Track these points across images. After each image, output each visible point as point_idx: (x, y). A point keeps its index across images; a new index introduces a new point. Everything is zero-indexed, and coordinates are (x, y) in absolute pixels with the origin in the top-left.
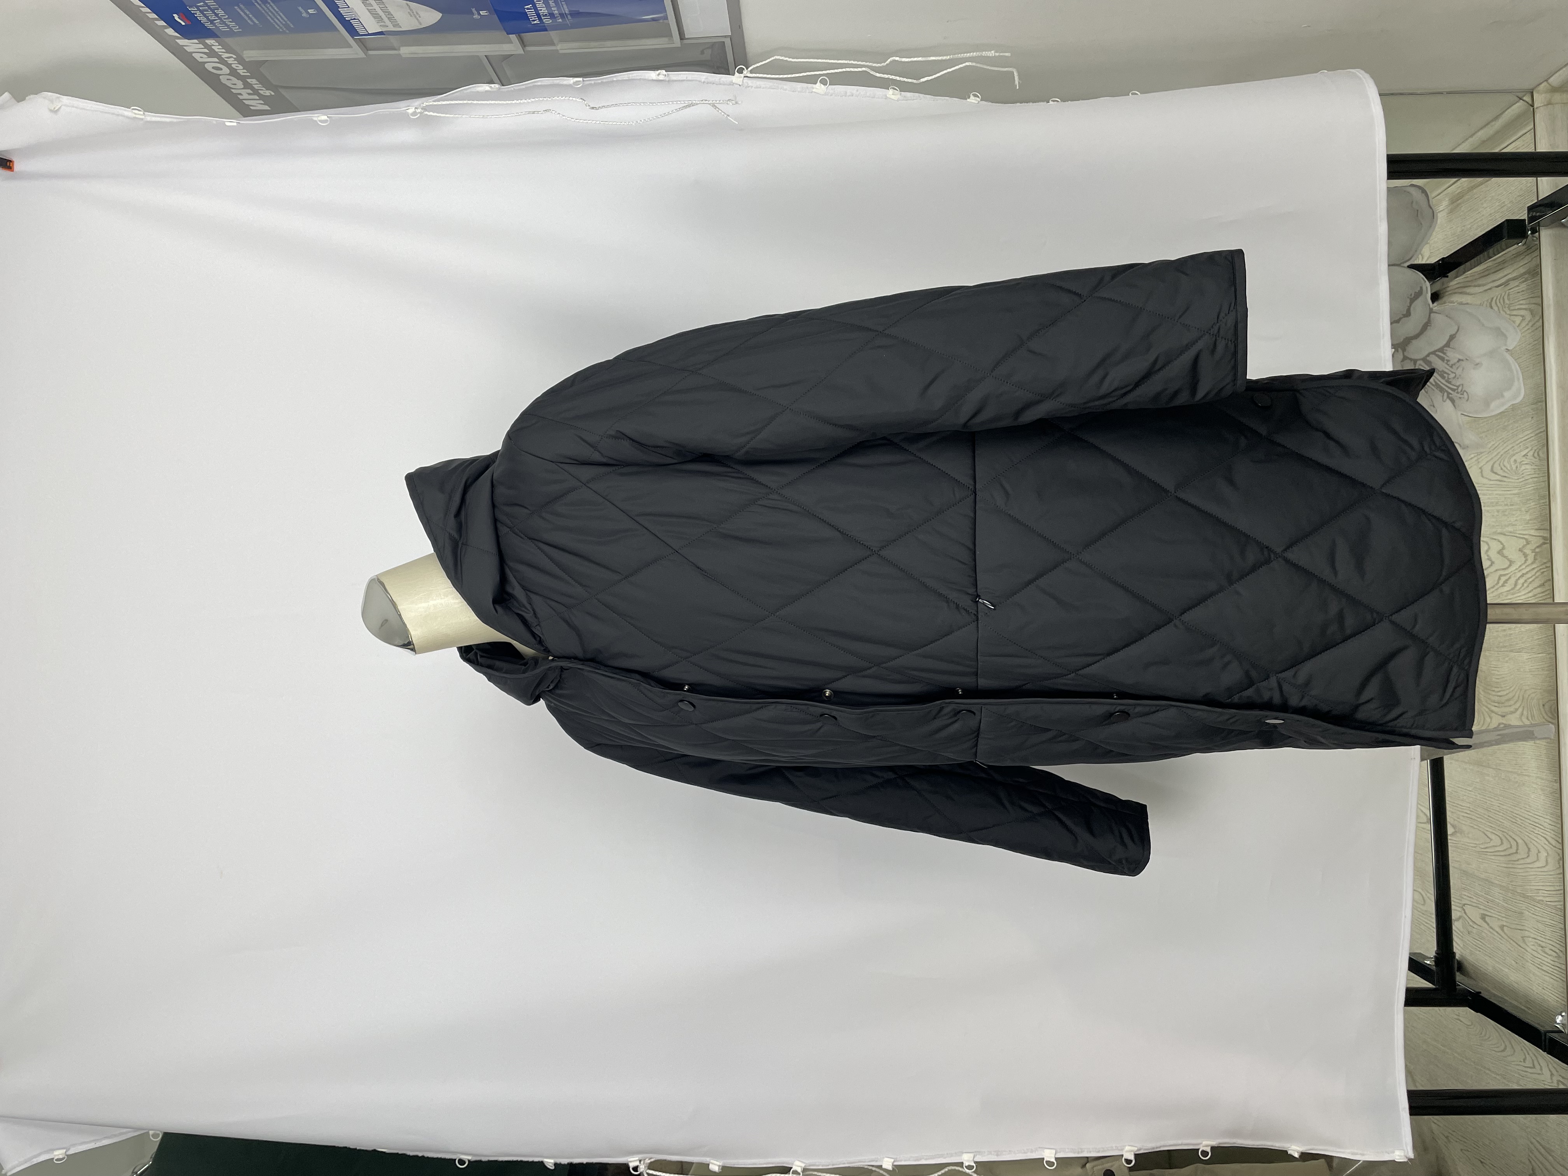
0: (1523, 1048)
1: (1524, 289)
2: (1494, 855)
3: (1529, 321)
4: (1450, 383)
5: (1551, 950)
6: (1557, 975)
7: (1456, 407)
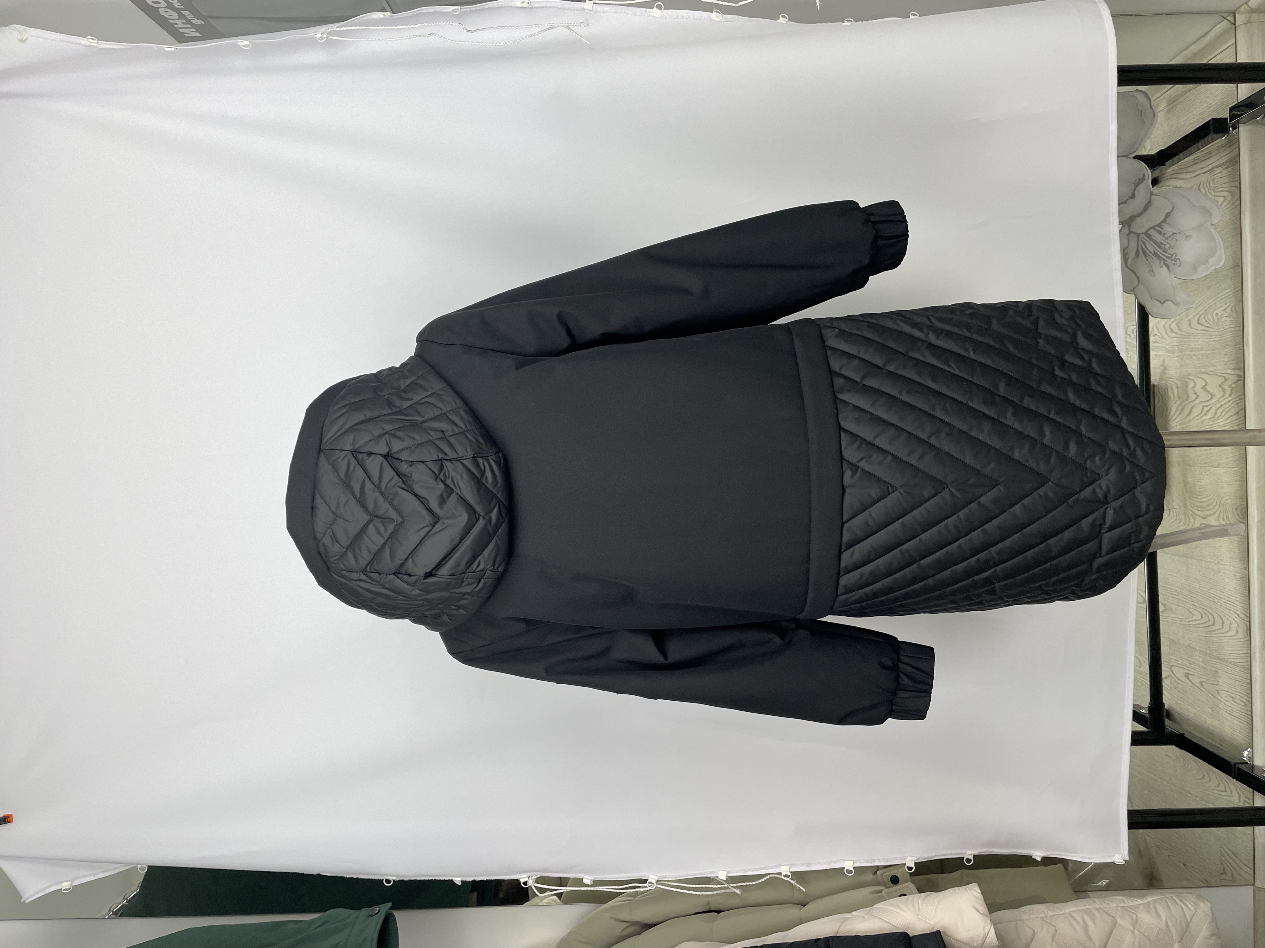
0: (1218, 777)
1: (1226, 175)
2: (1196, 627)
3: (1230, 201)
4: (1166, 252)
5: (1240, 700)
6: (1243, 719)
7: (1171, 271)
